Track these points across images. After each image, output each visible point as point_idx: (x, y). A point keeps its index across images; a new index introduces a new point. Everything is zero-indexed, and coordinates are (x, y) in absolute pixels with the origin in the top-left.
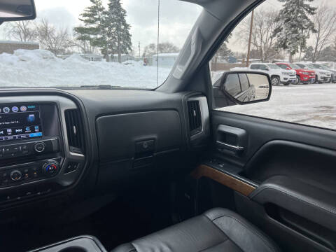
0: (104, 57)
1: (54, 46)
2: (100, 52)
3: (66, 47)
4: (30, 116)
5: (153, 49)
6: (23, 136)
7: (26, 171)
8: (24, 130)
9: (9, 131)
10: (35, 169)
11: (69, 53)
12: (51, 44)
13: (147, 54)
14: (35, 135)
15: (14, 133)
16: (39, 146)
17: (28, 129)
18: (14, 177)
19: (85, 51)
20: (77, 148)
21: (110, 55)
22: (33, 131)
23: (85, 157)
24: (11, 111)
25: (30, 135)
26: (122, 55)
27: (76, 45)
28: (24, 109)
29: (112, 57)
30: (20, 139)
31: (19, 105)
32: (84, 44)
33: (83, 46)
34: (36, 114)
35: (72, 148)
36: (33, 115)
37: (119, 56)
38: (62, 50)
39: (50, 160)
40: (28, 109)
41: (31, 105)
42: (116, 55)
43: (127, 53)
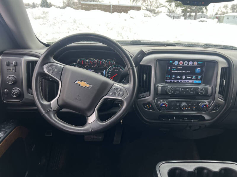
0: (183, 16)
1: (149, 7)
2: (181, 11)
3: (157, 8)
4: (198, 68)
5: (226, 9)
6: (190, 81)
7: (190, 105)
8: (192, 77)
9: (184, 77)
10: (195, 105)
11: (158, 12)
12: (148, 5)
13: (219, 13)
14: (197, 82)
15: (186, 79)
16: (201, 90)
17: (194, 77)
18: (183, 107)
19: (170, 11)
20: (221, 96)
21: (188, 14)
22: (197, 79)
23: (225, 103)
24: (188, 64)
25: (194, 81)
26: (198, 14)
27: (164, 6)
28: (196, 63)
29: (190, 16)
30: (188, 83)
31: (193, 60)
32: (170, 5)
33: (169, 7)
34: (202, 68)
35: (219, 95)
36: (200, 69)
37: (196, 15)
38: (154, 10)
39: (204, 101)
40: (198, 64)
41: (200, 61)
42: (193, 14)
43: (203, 12)
